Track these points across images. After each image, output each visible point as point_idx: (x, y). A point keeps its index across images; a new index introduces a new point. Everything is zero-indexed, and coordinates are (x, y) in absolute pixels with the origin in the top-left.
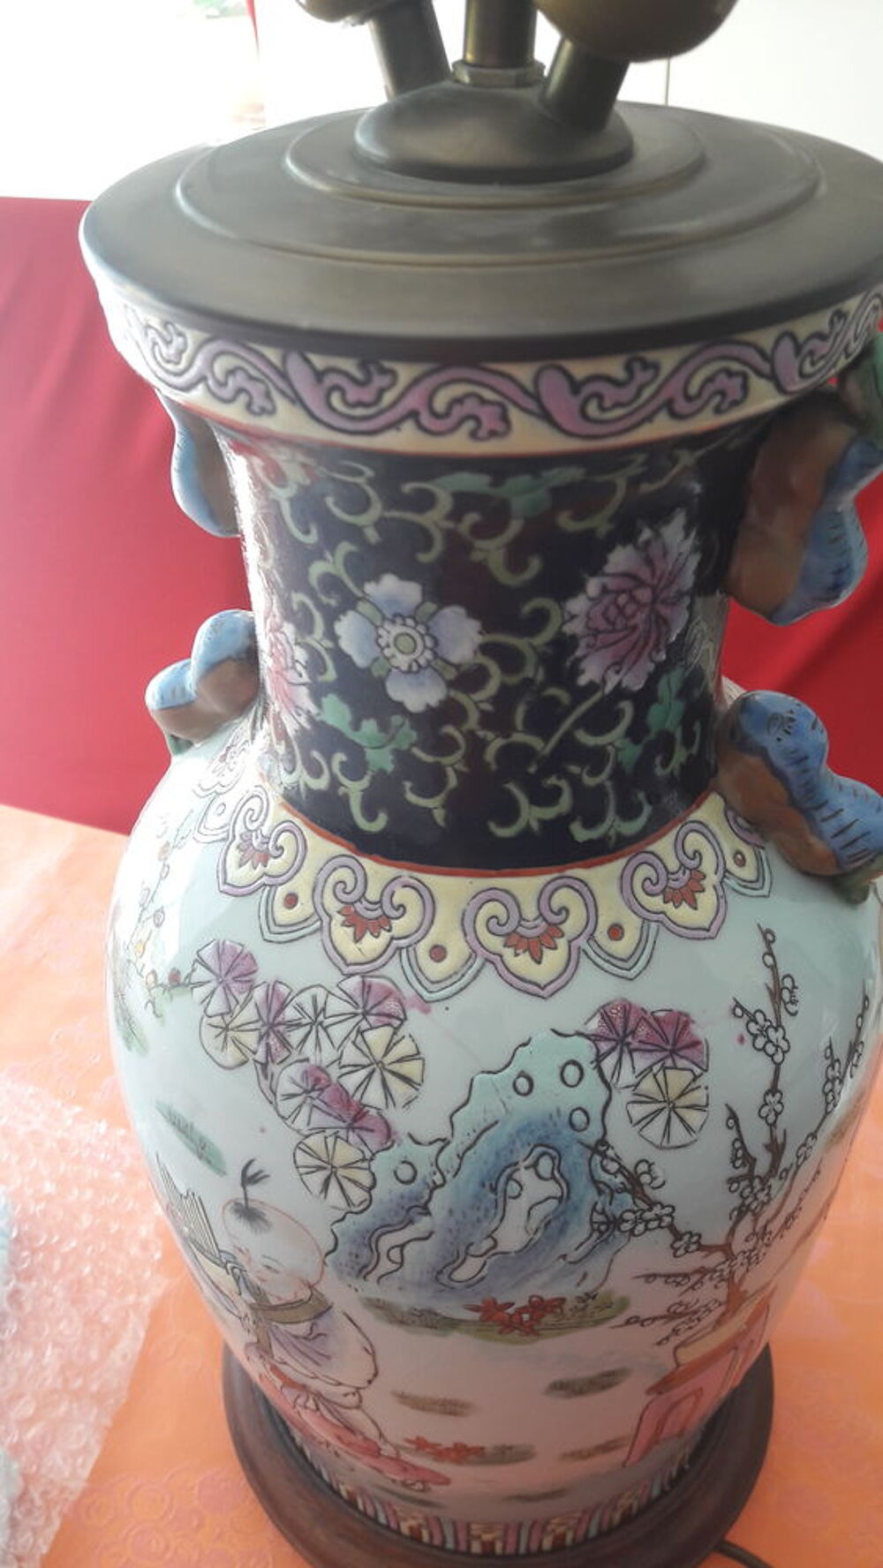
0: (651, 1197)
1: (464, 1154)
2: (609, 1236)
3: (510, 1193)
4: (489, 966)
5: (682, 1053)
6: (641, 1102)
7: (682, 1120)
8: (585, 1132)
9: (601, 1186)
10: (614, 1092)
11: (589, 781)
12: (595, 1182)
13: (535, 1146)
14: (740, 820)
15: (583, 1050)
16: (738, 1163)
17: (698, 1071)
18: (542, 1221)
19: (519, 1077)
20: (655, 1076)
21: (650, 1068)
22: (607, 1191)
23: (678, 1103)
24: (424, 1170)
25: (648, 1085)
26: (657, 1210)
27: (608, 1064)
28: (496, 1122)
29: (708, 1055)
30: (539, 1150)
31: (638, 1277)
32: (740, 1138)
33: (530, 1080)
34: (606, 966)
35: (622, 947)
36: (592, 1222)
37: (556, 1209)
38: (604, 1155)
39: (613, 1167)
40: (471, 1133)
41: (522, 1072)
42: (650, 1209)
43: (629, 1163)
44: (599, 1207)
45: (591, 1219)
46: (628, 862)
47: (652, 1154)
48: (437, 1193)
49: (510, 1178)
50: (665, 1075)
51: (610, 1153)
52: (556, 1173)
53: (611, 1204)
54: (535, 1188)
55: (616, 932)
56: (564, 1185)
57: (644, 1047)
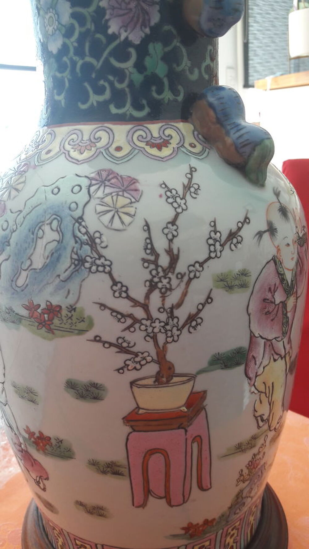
0: (100, 252)
1: (26, 216)
2: (79, 269)
3: (39, 236)
4: (64, 154)
5: (128, 192)
6: (102, 205)
7: (120, 218)
8: (75, 212)
9: (77, 239)
10: (92, 199)
11: (118, 86)
12: (75, 236)
13: (53, 215)
14: (200, 136)
15: (85, 183)
16: (148, 251)
17: (133, 200)
18: (50, 253)
19: (55, 188)
20: (112, 197)
21: (111, 193)
22: (79, 242)
23: (120, 210)
24: (11, 223)
25: (108, 200)
26: (102, 260)
27: (92, 189)
28: (41, 204)
29: (141, 196)
30: (54, 216)
31: (96, 303)
32: (150, 238)
33: (59, 190)
34: (109, 158)
35: (119, 154)
36: (71, 258)
37: (57, 246)
38: (80, 224)
39: (83, 230)
40: (31, 208)
41: (58, 186)
42: (99, 259)
43: (91, 230)
44: (75, 250)
45: (71, 256)
46: (133, 127)
47: (103, 230)
48: (14, 234)
49: (40, 228)
50: (117, 198)
51: (83, 223)
52: (58, 228)
53: (80, 250)
54: (50, 235)
55: (119, 149)
56: (61, 234)
57: (112, 185)
